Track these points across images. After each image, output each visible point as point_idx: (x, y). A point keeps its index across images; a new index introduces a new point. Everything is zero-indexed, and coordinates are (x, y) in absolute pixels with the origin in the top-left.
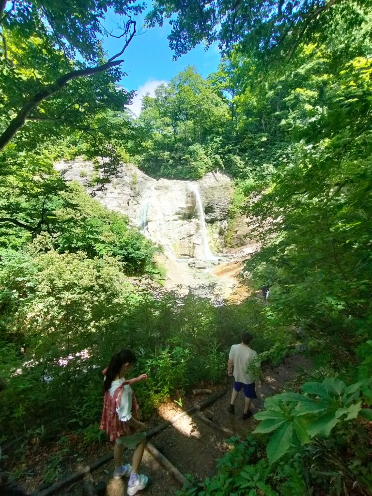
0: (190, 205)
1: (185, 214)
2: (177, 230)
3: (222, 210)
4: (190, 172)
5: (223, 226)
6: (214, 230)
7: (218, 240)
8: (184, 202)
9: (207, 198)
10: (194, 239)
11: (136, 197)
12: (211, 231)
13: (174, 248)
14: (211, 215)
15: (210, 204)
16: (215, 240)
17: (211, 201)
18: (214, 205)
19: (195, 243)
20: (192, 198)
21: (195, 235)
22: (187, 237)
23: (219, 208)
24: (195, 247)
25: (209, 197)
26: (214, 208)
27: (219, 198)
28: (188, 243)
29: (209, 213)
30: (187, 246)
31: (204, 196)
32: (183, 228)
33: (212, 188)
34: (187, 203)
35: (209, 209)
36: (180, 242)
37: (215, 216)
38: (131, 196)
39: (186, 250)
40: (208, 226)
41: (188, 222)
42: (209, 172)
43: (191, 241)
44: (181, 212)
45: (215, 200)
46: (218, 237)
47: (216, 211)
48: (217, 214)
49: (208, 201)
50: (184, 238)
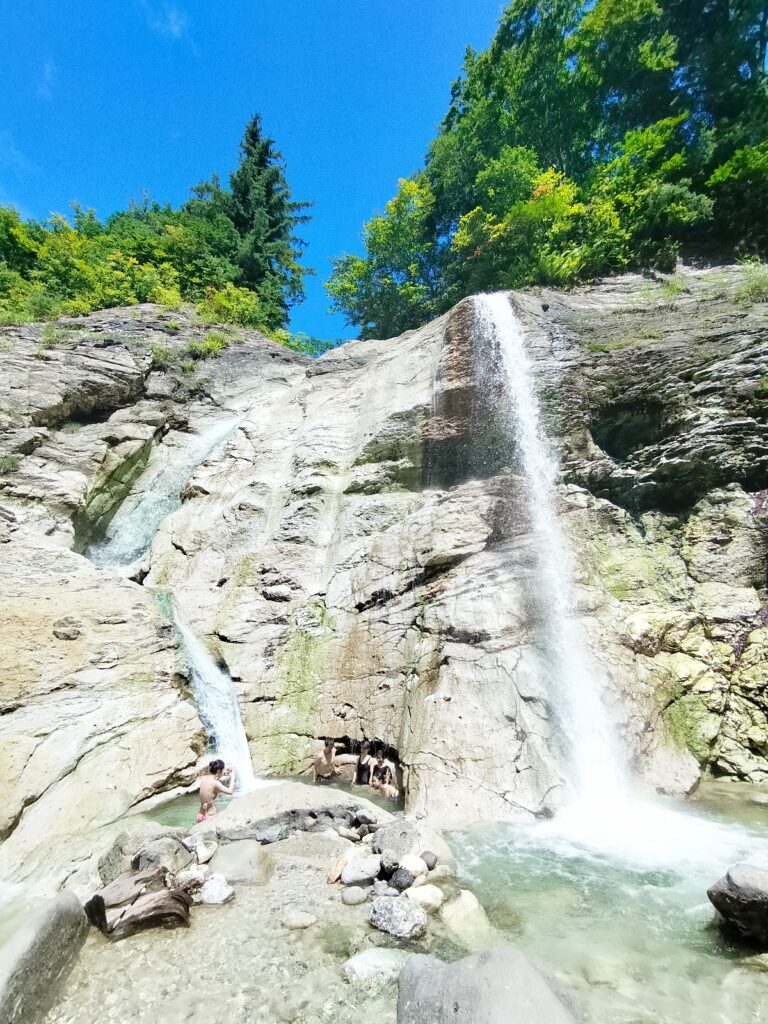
0: (452, 386)
1: (429, 448)
2: (354, 549)
6: (700, 554)
8: (426, 382)
10: (457, 595)
11: (182, 402)
12: (678, 566)
13: (285, 668)
14: (659, 453)
15: (633, 384)
16: (717, 631)
17: (637, 366)
18: (665, 383)
19: (450, 630)
20: (463, 340)
21: (469, 562)
22: (410, 587)
23: (711, 399)
24: (444, 667)
25: (620, 347)
26: (675, 404)
27: (700, 341)
28: (403, 636)
29: (641, 445)
30: (393, 660)
31: (577, 342)
32: (396, 527)
33: (644, 311)
34: (439, 378)
35: (638, 419)
36: (355, 631)
37: (690, 449)
38: (149, 392)
39: (381, 697)
40: (642, 530)
41: (441, 492)
42: (622, 271)
43: (427, 615)
44: (403, 438)
45: (668, 351)
46: (757, 605)
47: (690, 415)
48: (703, 435)
49: (607, 365)
50: (389, 595)
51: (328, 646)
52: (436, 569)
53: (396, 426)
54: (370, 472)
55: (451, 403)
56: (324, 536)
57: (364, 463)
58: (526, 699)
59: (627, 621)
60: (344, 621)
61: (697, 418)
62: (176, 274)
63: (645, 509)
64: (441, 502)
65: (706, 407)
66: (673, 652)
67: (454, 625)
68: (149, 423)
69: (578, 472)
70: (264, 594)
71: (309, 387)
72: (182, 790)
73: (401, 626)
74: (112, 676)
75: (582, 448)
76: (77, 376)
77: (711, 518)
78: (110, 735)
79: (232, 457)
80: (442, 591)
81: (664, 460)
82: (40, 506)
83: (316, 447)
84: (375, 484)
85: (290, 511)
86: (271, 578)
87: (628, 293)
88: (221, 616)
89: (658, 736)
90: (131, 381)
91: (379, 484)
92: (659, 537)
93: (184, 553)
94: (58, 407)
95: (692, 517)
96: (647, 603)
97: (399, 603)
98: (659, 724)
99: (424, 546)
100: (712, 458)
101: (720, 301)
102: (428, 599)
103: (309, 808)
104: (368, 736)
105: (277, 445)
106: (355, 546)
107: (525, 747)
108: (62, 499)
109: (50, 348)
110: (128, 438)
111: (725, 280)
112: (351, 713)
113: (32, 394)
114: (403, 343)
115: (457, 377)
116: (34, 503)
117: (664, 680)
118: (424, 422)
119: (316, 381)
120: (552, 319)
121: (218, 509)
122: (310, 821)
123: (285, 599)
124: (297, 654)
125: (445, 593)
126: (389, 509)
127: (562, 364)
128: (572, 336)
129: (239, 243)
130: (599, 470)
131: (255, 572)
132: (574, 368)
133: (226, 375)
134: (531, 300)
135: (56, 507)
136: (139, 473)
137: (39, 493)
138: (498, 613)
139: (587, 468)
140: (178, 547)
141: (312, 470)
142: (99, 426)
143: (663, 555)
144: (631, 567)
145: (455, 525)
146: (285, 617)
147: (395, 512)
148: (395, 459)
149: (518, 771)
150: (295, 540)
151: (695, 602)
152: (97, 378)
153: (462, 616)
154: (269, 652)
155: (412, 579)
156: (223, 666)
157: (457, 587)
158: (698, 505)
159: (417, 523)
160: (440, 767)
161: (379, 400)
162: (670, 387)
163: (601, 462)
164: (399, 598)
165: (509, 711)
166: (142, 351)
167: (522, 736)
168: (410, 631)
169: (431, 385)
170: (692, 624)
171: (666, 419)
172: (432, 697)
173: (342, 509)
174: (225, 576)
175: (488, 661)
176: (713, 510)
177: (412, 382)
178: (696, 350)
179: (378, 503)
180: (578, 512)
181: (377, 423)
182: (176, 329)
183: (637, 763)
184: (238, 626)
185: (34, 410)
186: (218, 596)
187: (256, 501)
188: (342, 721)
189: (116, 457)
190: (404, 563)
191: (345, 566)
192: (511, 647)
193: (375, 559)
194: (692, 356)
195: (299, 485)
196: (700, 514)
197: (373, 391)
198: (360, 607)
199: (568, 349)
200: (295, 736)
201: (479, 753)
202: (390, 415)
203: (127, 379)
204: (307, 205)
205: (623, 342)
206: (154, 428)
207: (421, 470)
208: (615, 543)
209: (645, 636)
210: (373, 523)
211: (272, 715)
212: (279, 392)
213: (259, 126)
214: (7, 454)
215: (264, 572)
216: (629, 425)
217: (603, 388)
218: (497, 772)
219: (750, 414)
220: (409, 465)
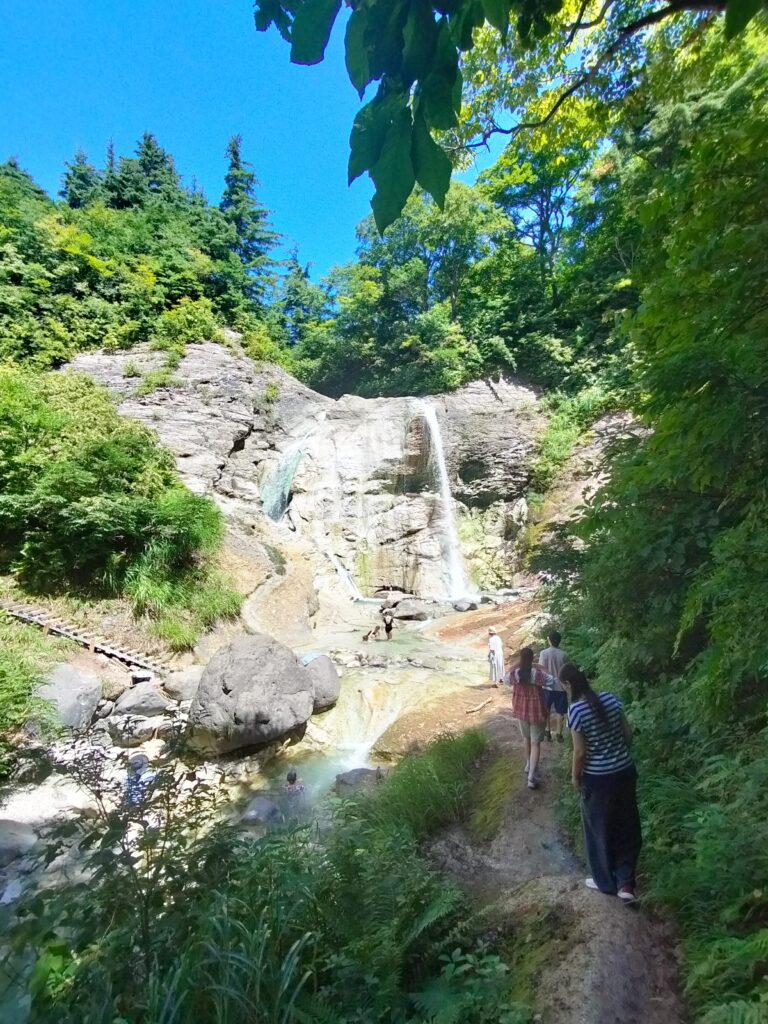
0: (413, 453)
1: (400, 477)
2: (374, 520)
3: (513, 470)
4: (420, 377)
5: (515, 514)
6: (488, 525)
7: (501, 553)
8: (399, 447)
9: (465, 437)
10: (421, 543)
11: (270, 432)
12: (480, 528)
13: (359, 565)
14: (480, 484)
15: (476, 454)
16: (489, 551)
17: (478, 447)
18: (486, 456)
19: (419, 554)
21: (423, 531)
22: (401, 538)
23: (501, 466)
24: (419, 565)
25: (473, 437)
26: (488, 465)
27: (500, 439)
28: (401, 555)
29: (475, 479)
30: (398, 562)
31: (458, 432)
32: (392, 513)
33: (483, 414)
34: (406, 447)
35: (475, 468)
36: (381, 552)
37: (490, 485)
38: (255, 428)
39: (395, 574)
40: (471, 514)
41: (407, 499)
42: (477, 379)
43: (409, 548)
44: (389, 471)
45: (490, 441)
46: (500, 543)
47: (492, 472)
48: (495, 481)
49: (468, 445)
50: (393, 540)
51: (372, 558)
52: (411, 533)
53: (387, 465)
54: (375, 485)
55: (411, 461)
56: (360, 513)
57: (372, 480)
58: (444, 573)
59: (466, 549)
60: (376, 549)
61: (495, 473)
63: (473, 506)
65: (498, 469)
66: (476, 558)
67: (421, 552)
68: (263, 449)
69: (453, 491)
70: (347, 539)
71: (332, 427)
73: (399, 551)
75: (455, 480)
77: (493, 511)
80: (414, 540)
81: (482, 488)
83: (349, 470)
84: (377, 491)
85: (345, 502)
86: (347, 532)
91: (379, 491)
92: (476, 517)
93: (307, 521)
95: (487, 510)
96: (471, 543)
97: (397, 543)
98: (471, 578)
99: (405, 523)
100: (497, 490)
101: (512, 413)
102: (409, 543)
105: (326, 464)
110: (261, 460)
115: (414, 449)
117: (474, 566)
118: (399, 466)
119: (334, 423)
120: (449, 417)
123: (353, 540)
124: (362, 560)
125: (416, 542)
126: (385, 503)
128: (456, 428)
130: (459, 490)
131: (340, 530)
132: (456, 446)
133: (286, 414)
134: (441, 404)
138: (435, 550)
139: (457, 489)
140: (304, 518)
141: (350, 483)
143: (477, 524)
144: (467, 529)
145: (417, 517)
146: (355, 547)
148: (385, 479)
150: (351, 516)
151: (484, 542)
153: (423, 550)
154: (354, 561)
155: (402, 535)
156: (343, 566)
157: (420, 540)
158: (490, 506)
161: (374, 446)
162: (488, 458)
163: (461, 486)
164: (398, 541)
165: (440, 576)
166: (246, 401)
167: (444, 582)
168: (403, 553)
169: (401, 449)
170: (482, 549)
171: (485, 471)
172: (416, 573)
173: (365, 501)
174: (328, 531)
175: (433, 564)
176: (494, 509)
177: (391, 443)
178: (498, 443)
179: (380, 500)
181: (377, 461)
184: (343, 552)
185: (227, 451)
186: (329, 540)
187: (329, 497)
188: (382, 581)
189: (260, 471)
190: (398, 529)
191: (372, 527)
192: (440, 560)
193: (384, 525)
194: (497, 445)
195: (348, 491)
196: (490, 509)
197: (369, 438)
198: (382, 544)
199: (455, 436)
202: (383, 458)
205: (475, 433)
208: (463, 521)
209: (470, 554)
210: (379, 509)
212: (315, 427)
215: (343, 530)
216: (471, 470)
217: (465, 455)
219: (512, 474)
220: (391, 483)
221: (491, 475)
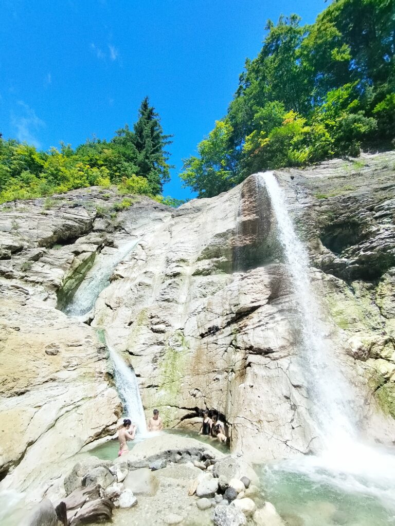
0: (248, 218)
1: (235, 251)
6: (387, 303)
10: (254, 328)
11: (111, 232)
12: (375, 310)
13: (163, 369)
14: (359, 249)
15: (342, 214)
17: (343, 204)
18: (359, 213)
19: (251, 348)
20: (251, 196)
22: (229, 324)
24: (248, 368)
25: (333, 196)
26: (366, 223)
27: (376, 190)
28: (226, 351)
29: (348, 245)
30: (220, 364)
31: (310, 194)
32: (220, 293)
33: (345, 177)
35: (346, 232)
36: (200, 349)
37: (376, 247)
38: (94, 229)
39: (215, 385)
40: (353, 291)
41: (242, 274)
42: (331, 158)
43: (238, 340)
44: (222, 246)
45: (360, 196)
47: (374, 229)
48: (382, 239)
49: (327, 205)
50: (217, 329)
51: (186, 357)
52: (242, 315)
53: (218, 240)
54: (205, 264)
55: (246, 228)
56: (183, 298)
57: (202, 259)
58: (295, 386)
59: (349, 341)
60: (194, 343)
61: (378, 230)
62: (108, 171)
63: (354, 279)
64: (243, 279)
65: (383, 224)
66: (376, 358)
67: (253, 345)
68: (95, 243)
69: (315, 261)
70: (152, 329)
71: (173, 222)
72: (109, 438)
73: (224, 346)
74: (74, 374)
75: (317, 248)
76: (60, 222)
77: (391, 283)
78: (72, 406)
79: (135, 259)
80: (246, 326)
81: (362, 253)
82: (41, 286)
83: (177, 252)
84: (208, 270)
85: (165, 285)
86: (155, 320)
87: (335, 168)
88: (130, 341)
89: (373, 407)
90: (86, 223)
91: (210, 270)
92: (363, 294)
93: (111, 309)
94: (51, 237)
95: (380, 283)
96: (359, 331)
97: (223, 333)
98: (373, 400)
99: (235, 302)
100: (389, 251)
101: (385, 170)
102: (238, 331)
103: (177, 449)
104: (209, 407)
105: (157, 252)
106: (198, 303)
107: (296, 414)
108: (52, 283)
109: (48, 209)
110: (84, 251)
111: (387, 159)
112: (199, 394)
113: (39, 231)
114: (220, 199)
115: (249, 214)
116: (38, 285)
117: (373, 374)
118: (233, 238)
119: (177, 219)
120: (296, 183)
121: (129, 285)
122: (178, 457)
123: (163, 332)
124: (169, 361)
125: (247, 327)
126: (216, 283)
127: (303, 205)
128: (308, 191)
129: (138, 155)
130: (327, 260)
131: (147, 318)
132: (309, 207)
133: (132, 218)
134: (285, 174)
135: (49, 286)
136: (89, 268)
137: (40, 280)
138: (277, 338)
139: (320, 259)
140: (108, 306)
141: (175, 264)
142: (71, 246)
143: (366, 304)
144: (349, 311)
145: (251, 291)
146: (163, 342)
147: (219, 285)
148: (218, 257)
149: (293, 428)
150: (167, 300)
151: (387, 330)
152: (70, 223)
153: (257, 340)
154: (155, 361)
155: (229, 320)
157: (253, 324)
158: (383, 276)
159: (230, 290)
160: (249, 425)
161: (209, 227)
162: (362, 215)
163: (328, 255)
164: (223, 330)
165: (286, 393)
166: (92, 208)
168: (229, 348)
169: (235, 219)
170: (386, 342)
171: (361, 231)
172: (243, 385)
173: (191, 284)
174: (132, 320)
175: (272, 364)
176: (392, 279)
177: (225, 218)
178: (374, 195)
179: (210, 280)
180: (316, 282)
181: (208, 239)
182: (108, 197)
183: (361, 424)
184: (139, 347)
185: (40, 239)
186: (128, 331)
187: (147, 281)
188: (194, 399)
189: (79, 261)
190: (225, 311)
191: (194, 314)
192: (285, 356)
193: (209, 310)
194: (373, 198)
195: (169, 272)
196: (385, 281)
197: (205, 223)
198: (202, 336)
199: (306, 197)
200: (169, 407)
201: (270, 417)
202: (214, 235)
203: (84, 223)
204: (170, 136)
205: (335, 193)
206: (97, 246)
207: (231, 262)
208: (338, 298)
209: (360, 349)
210: (207, 291)
211: (157, 395)
212: (159, 226)
213: (148, 102)
214: (26, 261)
215: (152, 317)
216: (341, 235)
217: (325, 217)
218: (281, 428)
220: (225, 260)
221: (374, 234)
